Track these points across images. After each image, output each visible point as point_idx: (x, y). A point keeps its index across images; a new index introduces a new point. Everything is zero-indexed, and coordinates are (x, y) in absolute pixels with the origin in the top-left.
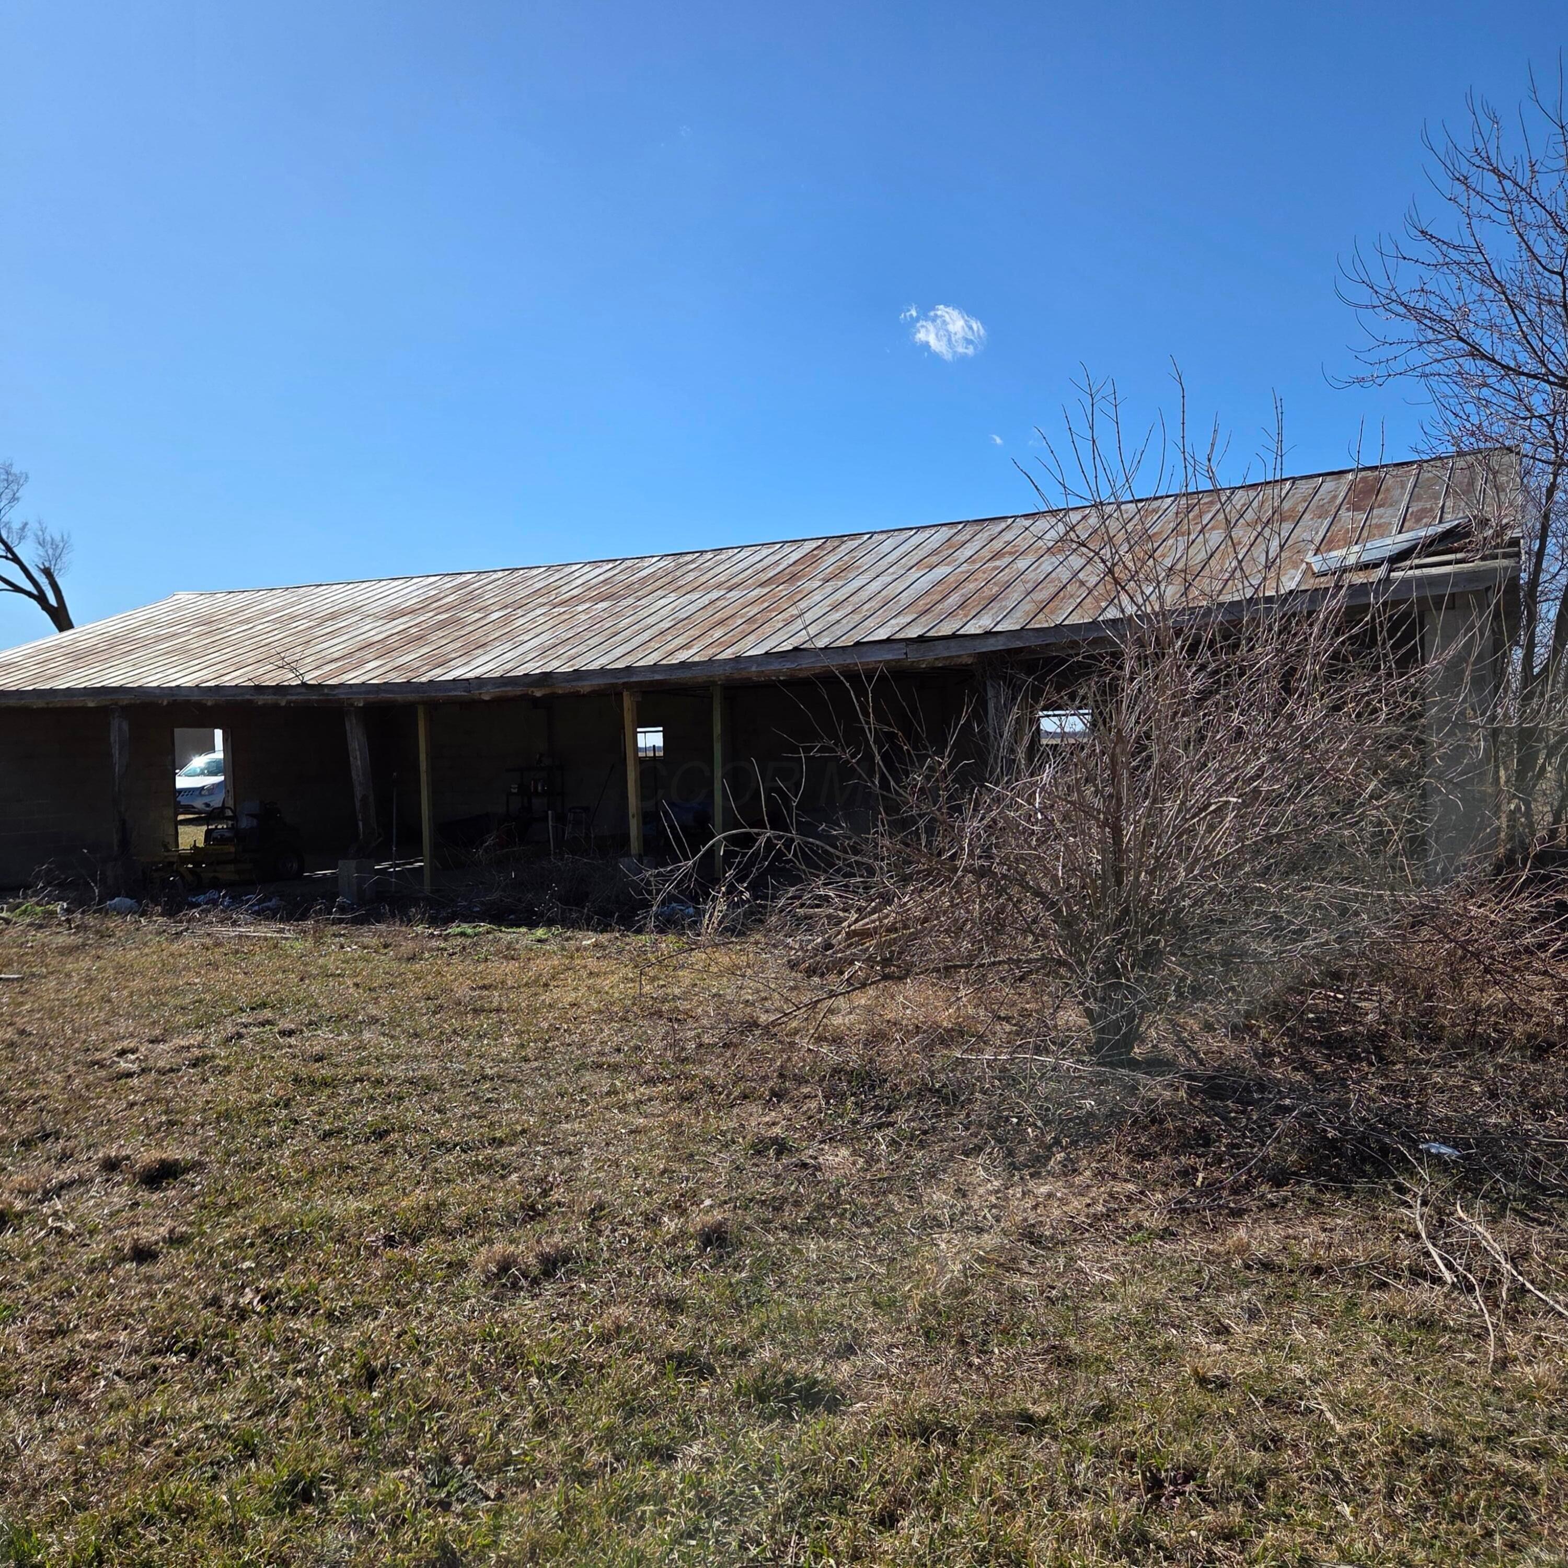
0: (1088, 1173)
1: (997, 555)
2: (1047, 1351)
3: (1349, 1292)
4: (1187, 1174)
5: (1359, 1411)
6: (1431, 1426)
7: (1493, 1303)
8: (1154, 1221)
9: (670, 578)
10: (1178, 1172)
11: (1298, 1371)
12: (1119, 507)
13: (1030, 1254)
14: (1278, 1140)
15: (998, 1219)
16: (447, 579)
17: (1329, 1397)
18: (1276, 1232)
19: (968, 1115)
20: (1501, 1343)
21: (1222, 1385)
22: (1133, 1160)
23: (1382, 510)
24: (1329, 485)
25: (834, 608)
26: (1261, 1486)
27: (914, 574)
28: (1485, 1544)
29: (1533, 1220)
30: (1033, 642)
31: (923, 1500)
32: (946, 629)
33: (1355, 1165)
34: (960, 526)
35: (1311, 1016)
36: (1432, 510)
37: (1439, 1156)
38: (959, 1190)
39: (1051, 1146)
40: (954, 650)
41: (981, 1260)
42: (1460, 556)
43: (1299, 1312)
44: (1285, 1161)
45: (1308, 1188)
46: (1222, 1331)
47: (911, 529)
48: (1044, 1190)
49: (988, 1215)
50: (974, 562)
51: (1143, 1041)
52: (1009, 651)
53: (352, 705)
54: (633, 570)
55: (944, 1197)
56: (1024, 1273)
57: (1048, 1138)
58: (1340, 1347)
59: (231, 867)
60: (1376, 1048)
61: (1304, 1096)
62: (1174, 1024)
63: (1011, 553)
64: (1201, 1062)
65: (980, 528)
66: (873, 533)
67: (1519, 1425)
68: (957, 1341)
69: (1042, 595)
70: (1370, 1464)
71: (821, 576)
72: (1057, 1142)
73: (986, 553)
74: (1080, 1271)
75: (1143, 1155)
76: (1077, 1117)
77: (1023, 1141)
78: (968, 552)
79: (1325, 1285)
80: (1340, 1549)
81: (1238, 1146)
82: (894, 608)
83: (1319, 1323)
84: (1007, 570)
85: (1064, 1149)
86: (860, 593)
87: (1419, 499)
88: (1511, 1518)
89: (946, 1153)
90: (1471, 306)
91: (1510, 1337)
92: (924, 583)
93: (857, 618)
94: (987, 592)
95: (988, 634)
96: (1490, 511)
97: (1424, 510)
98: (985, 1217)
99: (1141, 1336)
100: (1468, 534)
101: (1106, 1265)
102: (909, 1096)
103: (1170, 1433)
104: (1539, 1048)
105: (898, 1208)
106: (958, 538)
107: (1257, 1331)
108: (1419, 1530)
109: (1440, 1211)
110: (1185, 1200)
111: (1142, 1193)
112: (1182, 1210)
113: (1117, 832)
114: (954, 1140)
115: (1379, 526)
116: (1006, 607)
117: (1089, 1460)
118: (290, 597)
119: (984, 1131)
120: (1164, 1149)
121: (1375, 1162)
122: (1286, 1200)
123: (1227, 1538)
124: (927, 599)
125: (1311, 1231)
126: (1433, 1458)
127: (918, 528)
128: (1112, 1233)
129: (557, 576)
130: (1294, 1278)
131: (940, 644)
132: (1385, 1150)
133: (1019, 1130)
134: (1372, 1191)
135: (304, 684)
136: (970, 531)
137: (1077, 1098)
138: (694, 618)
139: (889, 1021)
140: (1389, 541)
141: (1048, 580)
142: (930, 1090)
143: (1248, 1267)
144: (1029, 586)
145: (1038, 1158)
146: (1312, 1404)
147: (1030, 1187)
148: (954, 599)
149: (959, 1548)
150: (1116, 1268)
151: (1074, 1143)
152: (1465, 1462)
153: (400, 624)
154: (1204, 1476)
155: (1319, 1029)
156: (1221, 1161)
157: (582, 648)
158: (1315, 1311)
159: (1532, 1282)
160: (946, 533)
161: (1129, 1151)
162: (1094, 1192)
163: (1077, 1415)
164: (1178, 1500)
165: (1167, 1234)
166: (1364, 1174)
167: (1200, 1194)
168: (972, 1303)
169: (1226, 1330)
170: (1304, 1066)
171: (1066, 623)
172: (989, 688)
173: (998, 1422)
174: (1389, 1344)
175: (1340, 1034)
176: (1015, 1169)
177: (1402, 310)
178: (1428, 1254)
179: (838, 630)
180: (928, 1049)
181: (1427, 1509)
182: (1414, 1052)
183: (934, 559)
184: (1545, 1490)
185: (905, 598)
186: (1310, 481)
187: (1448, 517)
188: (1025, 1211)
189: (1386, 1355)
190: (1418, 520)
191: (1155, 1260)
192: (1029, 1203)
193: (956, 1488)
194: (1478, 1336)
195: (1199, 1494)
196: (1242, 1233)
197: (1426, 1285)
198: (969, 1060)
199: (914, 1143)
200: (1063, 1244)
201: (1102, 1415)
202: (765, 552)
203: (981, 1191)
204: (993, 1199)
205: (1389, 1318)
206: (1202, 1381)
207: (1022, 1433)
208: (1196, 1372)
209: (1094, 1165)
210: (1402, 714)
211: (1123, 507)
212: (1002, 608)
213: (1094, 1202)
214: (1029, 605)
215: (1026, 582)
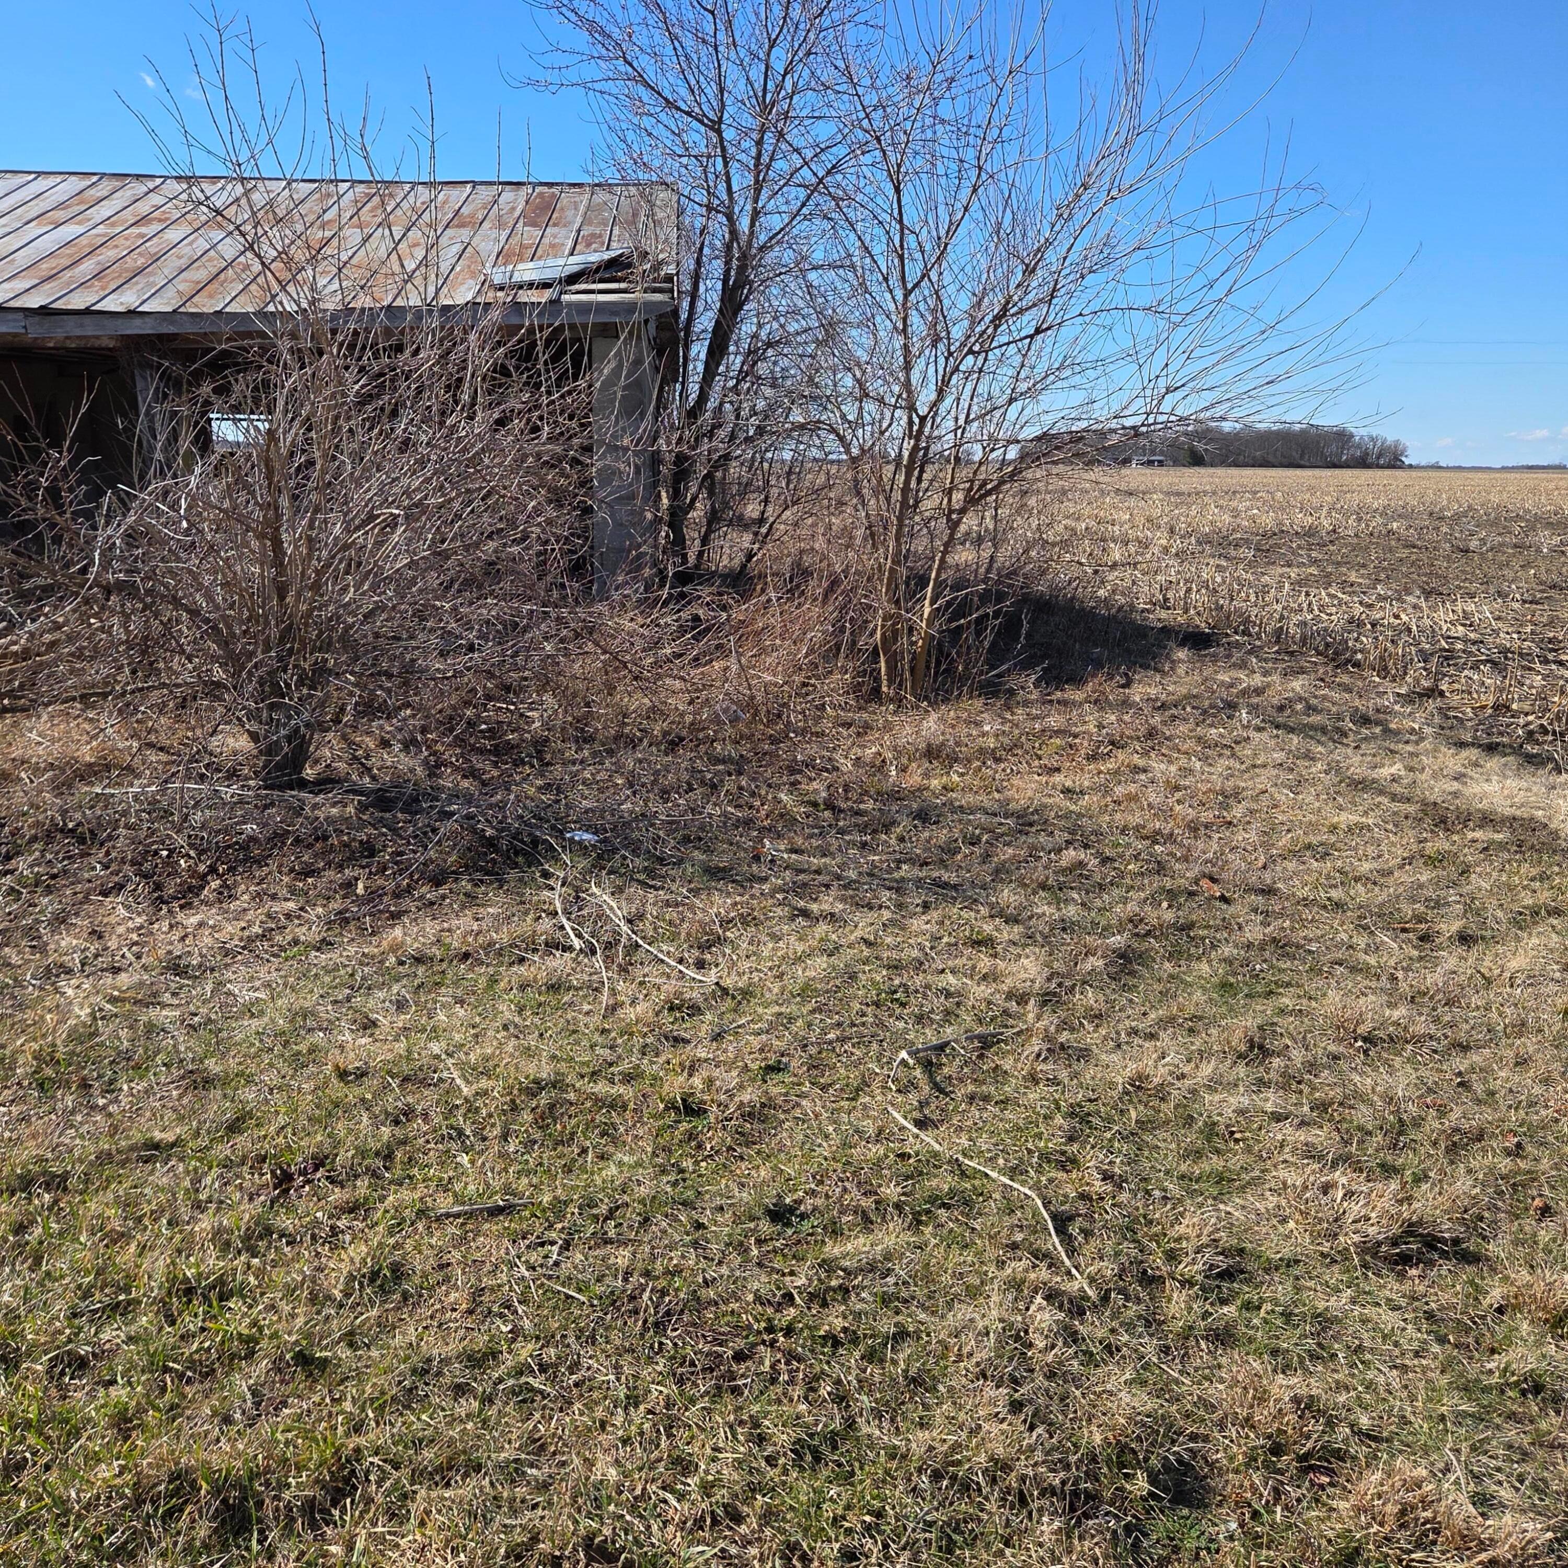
0: (246, 897)
1: (142, 220)
2: (183, 1078)
3: (491, 970)
4: (349, 885)
5: (487, 1074)
6: (546, 1072)
7: (609, 960)
8: (309, 934)
10: (341, 886)
11: (436, 1048)
12: (289, 184)
13: (173, 985)
14: (439, 842)
15: (138, 957)
17: (461, 1066)
18: (431, 927)
19: (108, 853)
20: (613, 992)
21: (361, 1074)
22: (295, 879)
23: (556, 230)
24: (508, 195)
26: (389, 1157)
27: (33, 230)
28: (581, 1161)
29: (651, 887)
30: (189, 328)
31: (21, 1253)
32: (78, 302)
33: (509, 858)
34: (95, 179)
35: (483, 727)
36: (600, 236)
37: (580, 843)
38: (94, 932)
39: (205, 875)
40: (89, 329)
41: (113, 1000)
42: (623, 285)
43: (445, 995)
44: (445, 861)
45: (465, 884)
46: (369, 1025)
47: (30, 173)
48: (194, 920)
49: (128, 955)
50: (113, 225)
51: (317, 761)
52: (160, 337)
55: (75, 942)
56: (164, 1006)
57: (202, 868)
58: (477, 1019)
60: (539, 752)
61: (469, 800)
62: (351, 743)
63: (160, 220)
64: (374, 778)
65: (119, 184)
67: (619, 1057)
68: (78, 1087)
69: (200, 274)
70: (490, 1116)
72: (213, 870)
73: (129, 216)
74: (229, 993)
75: (308, 872)
76: (237, 843)
77: (176, 873)
78: (105, 210)
79: (471, 969)
80: (455, 1195)
81: (401, 854)
83: (462, 1002)
84: (155, 240)
85: (220, 876)
87: (590, 224)
88: (603, 1134)
89: (80, 896)
90: (635, 28)
91: (621, 986)
92: (49, 243)
94: (129, 262)
95: (132, 313)
96: (648, 245)
97: (593, 235)
98: (123, 956)
99: (286, 1044)
100: (630, 265)
101: (257, 984)
102: (34, 839)
103: (304, 1129)
104: (672, 743)
105: (15, 959)
106: (92, 192)
107: (402, 1020)
108: (527, 1161)
109: (577, 890)
110: (347, 910)
111: (302, 909)
112: (342, 919)
113: (277, 544)
114: (90, 881)
115: (552, 246)
116: (153, 284)
117: (215, 1172)
119: (127, 867)
120: (329, 864)
121: (525, 854)
122: (444, 897)
123: (351, 1211)
124: (52, 263)
125: (464, 923)
126: (544, 1099)
127: (39, 174)
128: (266, 952)
130: (444, 965)
131: (71, 320)
132: (535, 842)
133: (170, 862)
134: (521, 880)
136: (105, 187)
137: (237, 824)
139: (14, 760)
140: (561, 262)
141: (204, 259)
142: (62, 831)
143: (402, 963)
144: (184, 262)
145: (190, 889)
146: (445, 1075)
147: (179, 919)
148: (88, 267)
149: (60, 1291)
150: (268, 985)
151: (232, 869)
152: (572, 1096)
154: (334, 1161)
155: (490, 739)
156: (385, 869)
158: (459, 992)
159: (643, 938)
160: (74, 184)
161: (292, 870)
162: (250, 915)
163: (209, 1133)
164: (307, 1188)
165: (324, 945)
166: (516, 865)
167: (360, 901)
168: (102, 1044)
169: (374, 1024)
170: (472, 773)
171: (227, 310)
172: (138, 378)
173: (118, 1158)
174: (521, 1010)
175: (509, 741)
176: (163, 902)
177: (574, 18)
178: (562, 928)
180: (62, 787)
181: (535, 1142)
182: (570, 754)
183: (61, 215)
184: (632, 1106)
185: (23, 258)
186: (490, 188)
187: (614, 245)
188: (171, 943)
189: (517, 1019)
190: (588, 245)
191: (309, 971)
192: (176, 935)
193: (61, 1234)
194: (596, 989)
195: (328, 1178)
196: (398, 932)
197: (558, 954)
198: (113, 795)
199: (39, 890)
200: (212, 970)
201: (234, 1128)
203: (121, 930)
204: (135, 937)
205: (523, 988)
206: (343, 1075)
207: (146, 1162)
208: (337, 1067)
209: (252, 888)
210: (562, 434)
211: (294, 185)
212: (150, 285)
213: (250, 924)
214: (183, 285)
215: (179, 257)
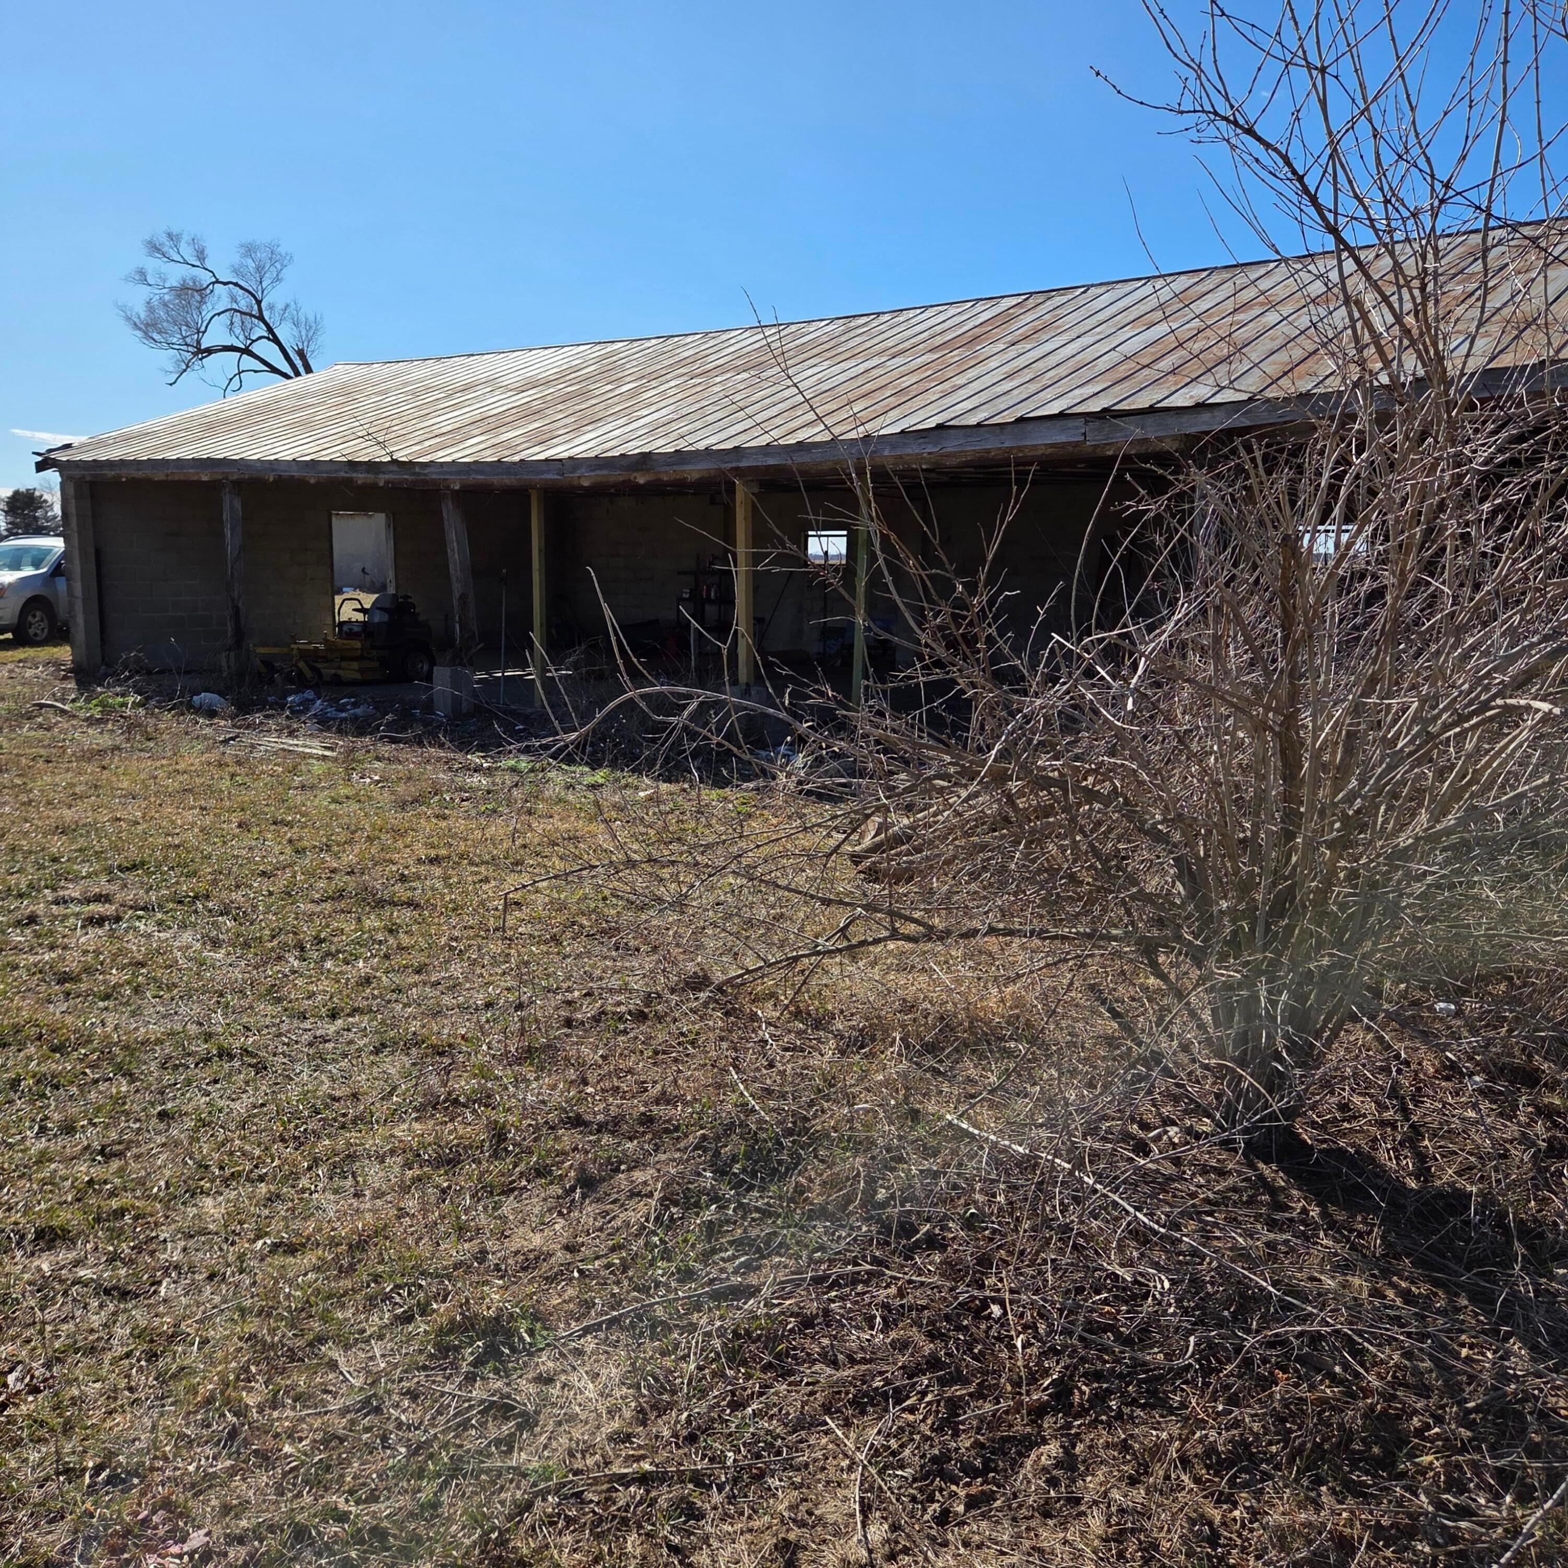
1: (1242, 308)
9: (832, 343)
16: (598, 347)
25: (1009, 376)
27: (1128, 332)
30: (1261, 417)
32: (1144, 401)
34: (1205, 274)
40: (1150, 431)
47: (1140, 279)
50: (1209, 317)
53: (448, 488)
54: (795, 336)
59: (355, 665)
63: (1262, 304)
65: (1231, 275)
66: (1089, 287)
71: (1009, 338)
73: (1229, 305)
78: (1205, 304)
82: (1086, 374)
84: (1251, 324)
86: (1050, 357)
92: (1137, 343)
93: (1033, 388)
94: (1216, 353)
95: (1201, 406)
106: (1197, 288)
116: (1235, 371)
118: (438, 367)
127: (1151, 278)
129: (711, 343)
131: (1133, 422)
135: (394, 462)
136: (1216, 278)
138: (837, 390)
144: (1277, 344)
153: (523, 398)
157: (698, 425)
160: (1183, 282)
171: (1315, 391)
179: (1002, 404)
183: (1158, 315)
185: (1106, 362)
202: (952, 311)
212: (1230, 373)
214: (1272, 367)
215: (1273, 339)
